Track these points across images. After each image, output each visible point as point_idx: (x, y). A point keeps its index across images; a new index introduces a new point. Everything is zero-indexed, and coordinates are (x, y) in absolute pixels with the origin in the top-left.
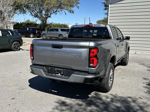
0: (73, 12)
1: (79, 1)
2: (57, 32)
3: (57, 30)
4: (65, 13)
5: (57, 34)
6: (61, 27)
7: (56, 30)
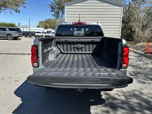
0: (19, 12)
1: (25, 2)
2: (5, 31)
3: (5, 30)
4: (11, 12)
5: (4, 34)
6: (8, 26)
7: (3, 30)
